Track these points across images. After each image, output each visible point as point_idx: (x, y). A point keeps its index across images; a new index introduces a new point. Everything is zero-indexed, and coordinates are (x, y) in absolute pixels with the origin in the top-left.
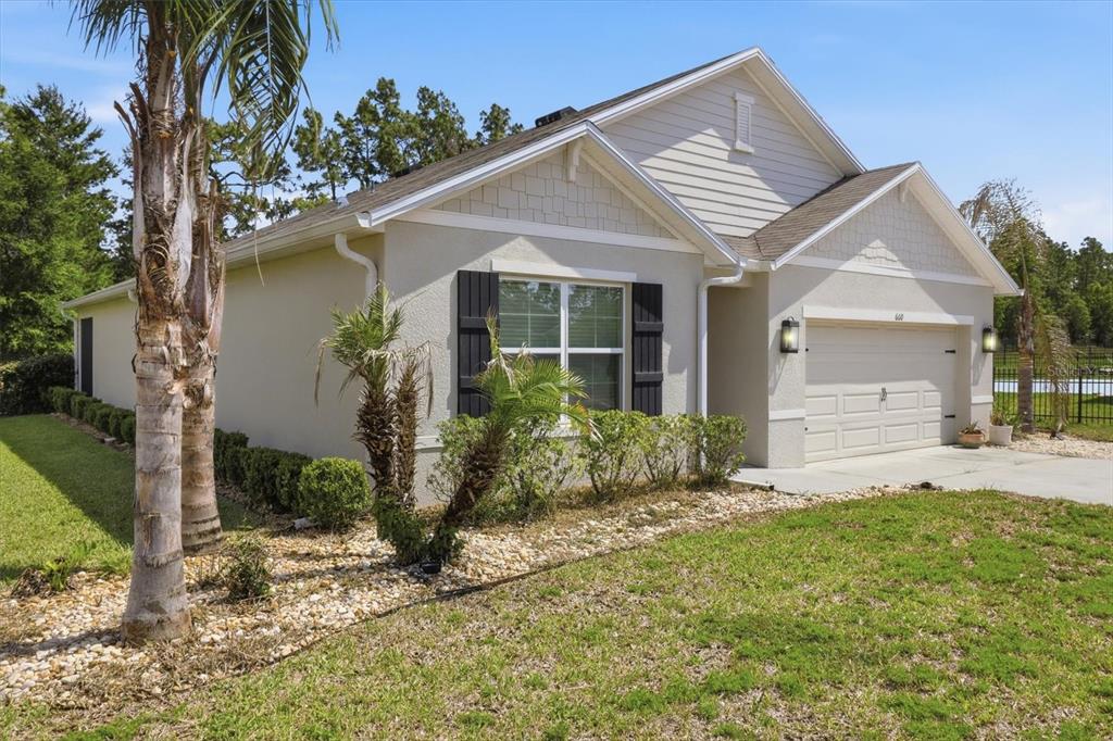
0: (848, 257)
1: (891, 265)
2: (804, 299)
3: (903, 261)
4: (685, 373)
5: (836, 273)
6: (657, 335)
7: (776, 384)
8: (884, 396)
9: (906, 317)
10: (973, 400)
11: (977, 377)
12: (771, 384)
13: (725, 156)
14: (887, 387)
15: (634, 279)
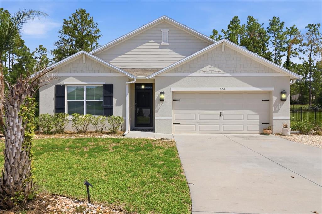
0: (193, 72)
1: (217, 73)
2: (171, 85)
3: (225, 71)
4: (122, 106)
5: (186, 77)
6: (111, 97)
7: (158, 110)
8: (221, 115)
9: (227, 89)
10: (274, 118)
11: (277, 109)
12: (156, 109)
13: (158, 47)
14: (223, 112)
15: (104, 83)
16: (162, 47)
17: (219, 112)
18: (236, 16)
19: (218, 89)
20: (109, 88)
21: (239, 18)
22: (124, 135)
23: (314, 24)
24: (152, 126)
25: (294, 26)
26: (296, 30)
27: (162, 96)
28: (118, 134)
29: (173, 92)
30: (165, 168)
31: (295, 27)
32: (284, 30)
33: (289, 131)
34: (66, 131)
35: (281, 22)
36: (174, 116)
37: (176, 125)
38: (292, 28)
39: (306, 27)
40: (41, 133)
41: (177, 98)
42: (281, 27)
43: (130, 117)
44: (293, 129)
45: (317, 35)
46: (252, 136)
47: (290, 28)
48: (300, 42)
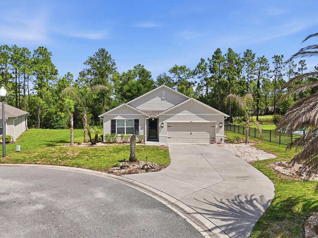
0: (177, 113)
1: (189, 114)
2: (167, 120)
3: (192, 113)
4: (143, 129)
5: (174, 116)
6: (138, 125)
7: (161, 131)
8: (191, 134)
9: (194, 121)
10: (216, 135)
11: (218, 131)
12: (159, 131)
13: (160, 100)
14: (192, 132)
15: (135, 119)
16: (162, 100)
17: (190, 132)
18: (219, 48)
19: (189, 121)
20: (137, 121)
21: (221, 50)
22: (145, 144)
23: (279, 56)
24: (157, 139)
25: (264, 56)
26: (265, 60)
27: (162, 125)
28: (142, 143)
29: (168, 123)
30: (164, 156)
31: (264, 58)
32: (256, 59)
33: (223, 142)
34: (117, 142)
35: (253, 53)
36: (168, 134)
37: (169, 139)
38: (262, 58)
39: (272, 58)
40: (104, 143)
41: (169, 125)
42: (253, 58)
43: (147, 134)
44: (225, 141)
45: (281, 64)
46: (205, 144)
47: (260, 58)
48: (268, 69)
